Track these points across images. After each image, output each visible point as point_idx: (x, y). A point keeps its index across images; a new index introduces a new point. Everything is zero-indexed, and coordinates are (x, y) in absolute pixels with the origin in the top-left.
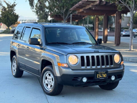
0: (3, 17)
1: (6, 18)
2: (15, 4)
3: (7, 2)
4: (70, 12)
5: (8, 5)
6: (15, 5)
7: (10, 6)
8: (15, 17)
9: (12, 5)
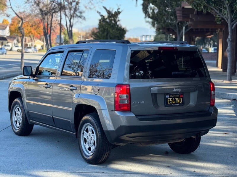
0: (101, 33)
1: (105, 34)
2: (120, 10)
3: (108, 9)
4: (186, 23)
5: (109, 12)
6: (119, 13)
7: (112, 14)
8: (118, 32)
9: (116, 12)
